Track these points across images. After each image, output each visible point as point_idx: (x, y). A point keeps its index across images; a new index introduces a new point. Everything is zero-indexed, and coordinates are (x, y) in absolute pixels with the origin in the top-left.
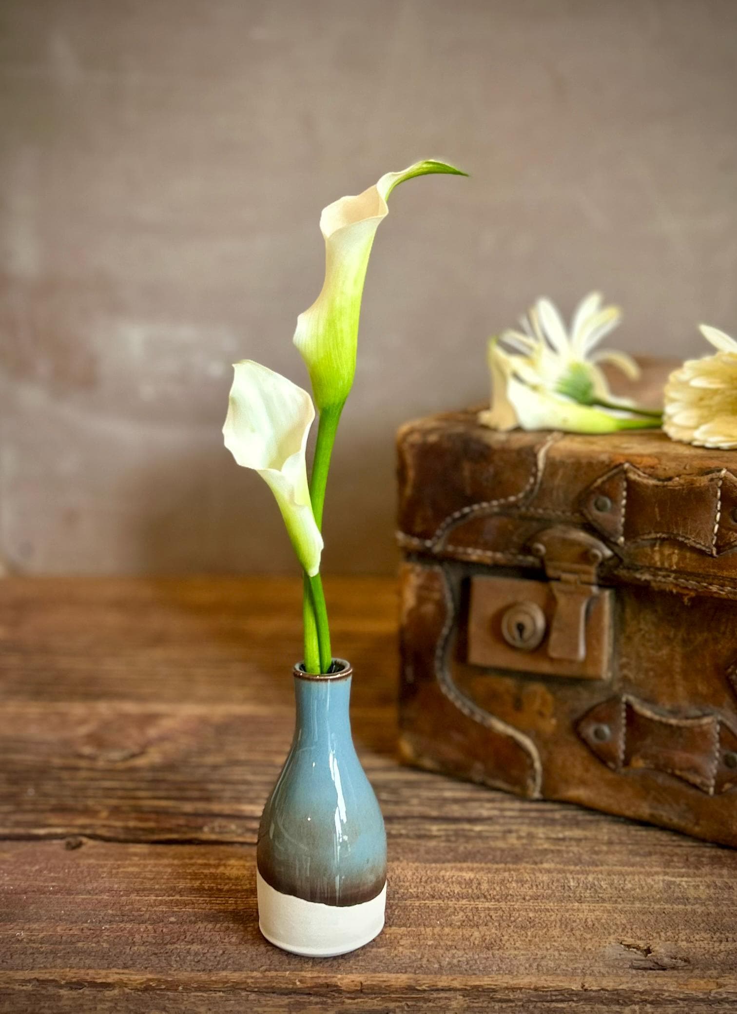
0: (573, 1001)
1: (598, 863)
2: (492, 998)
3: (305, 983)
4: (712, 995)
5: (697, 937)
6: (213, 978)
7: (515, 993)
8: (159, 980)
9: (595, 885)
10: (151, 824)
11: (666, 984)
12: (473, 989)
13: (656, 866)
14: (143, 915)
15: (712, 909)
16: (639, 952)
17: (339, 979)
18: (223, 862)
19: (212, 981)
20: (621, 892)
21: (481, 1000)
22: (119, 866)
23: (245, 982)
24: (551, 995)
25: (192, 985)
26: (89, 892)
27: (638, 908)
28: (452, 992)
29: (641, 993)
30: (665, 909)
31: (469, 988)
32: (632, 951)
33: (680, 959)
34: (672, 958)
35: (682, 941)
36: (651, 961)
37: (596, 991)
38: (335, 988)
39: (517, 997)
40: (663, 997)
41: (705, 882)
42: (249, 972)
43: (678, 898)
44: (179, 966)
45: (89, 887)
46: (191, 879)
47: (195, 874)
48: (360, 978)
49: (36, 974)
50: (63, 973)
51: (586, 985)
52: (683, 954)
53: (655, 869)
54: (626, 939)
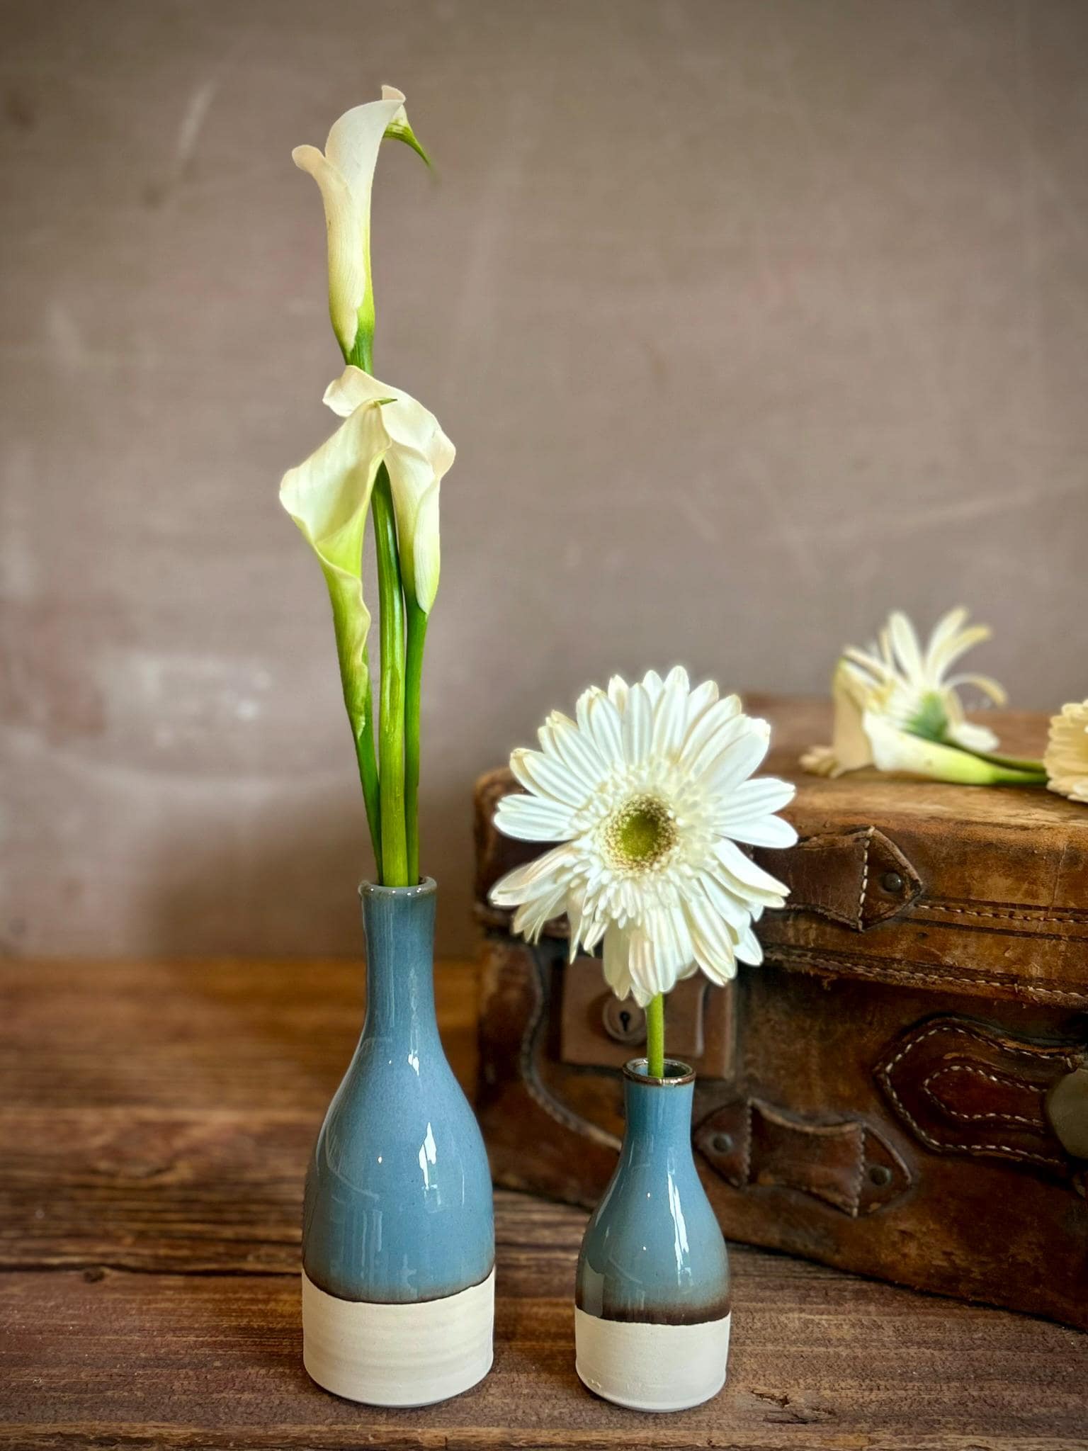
3: (379, 1438)
5: (843, 1385)
6: (270, 1433)
8: (206, 1435)
11: (808, 1439)
12: (579, 1445)
14: (182, 1359)
15: (859, 1352)
16: (774, 1403)
17: (420, 1434)
19: (270, 1436)
22: (150, 1302)
23: (308, 1438)
25: (245, 1441)
26: (116, 1332)
27: (771, 1350)
30: (803, 1351)
31: (574, 1444)
32: (766, 1401)
33: (824, 1410)
34: (814, 1409)
35: (825, 1389)
36: (789, 1412)
38: (415, 1445)
41: (849, 1320)
42: (312, 1426)
43: (818, 1339)
44: (229, 1418)
45: (116, 1325)
46: (237, 1316)
47: (242, 1311)
48: (444, 1433)
49: (59, 1428)
50: (92, 1426)
51: (714, 1441)
52: (827, 1405)
53: (788, 1305)
54: (759, 1387)
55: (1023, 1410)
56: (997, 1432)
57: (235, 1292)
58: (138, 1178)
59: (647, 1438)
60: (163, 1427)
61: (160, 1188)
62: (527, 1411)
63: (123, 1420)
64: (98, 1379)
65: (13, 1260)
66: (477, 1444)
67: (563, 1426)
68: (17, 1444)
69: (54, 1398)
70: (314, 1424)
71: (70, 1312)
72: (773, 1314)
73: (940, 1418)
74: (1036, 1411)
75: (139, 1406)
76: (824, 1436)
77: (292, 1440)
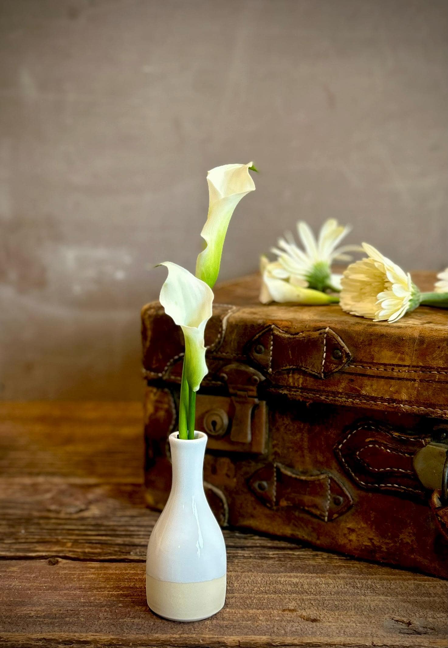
3: (205, 641)
5: (438, 616)
6: (150, 638)
8: (118, 639)
11: (422, 642)
12: (306, 645)
15: (445, 600)
16: (404, 624)
17: (225, 639)
19: (150, 640)
20: (389, 590)
23: (170, 641)
25: (138, 642)
27: (401, 599)
30: (417, 599)
31: (304, 644)
32: (400, 624)
33: (429, 628)
34: (424, 628)
35: (429, 618)
36: (412, 629)
38: (224, 644)
41: (440, 584)
42: (171, 635)
43: (424, 593)
44: (129, 631)
45: (67, 586)
46: (128, 582)
47: (130, 579)
48: (238, 639)
49: (44, 636)
50: (60, 635)
51: (375, 643)
52: (431, 625)
53: (408, 577)
54: (395, 617)
57: (126, 570)
58: (71, 514)
59: (340, 641)
60: (96, 635)
61: (83, 519)
62: (279, 628)
63: (75, 632)
64: (61, 612)
65: (12, 554)
66: (255, 644)
67: (298, 635)
68: (23, 644)
69: (40, 621)
70: (172, 634)
71: (43, 579)
72: (401, 582)
75: (83, 625)
76: (431, 640)
77: (161, 642)
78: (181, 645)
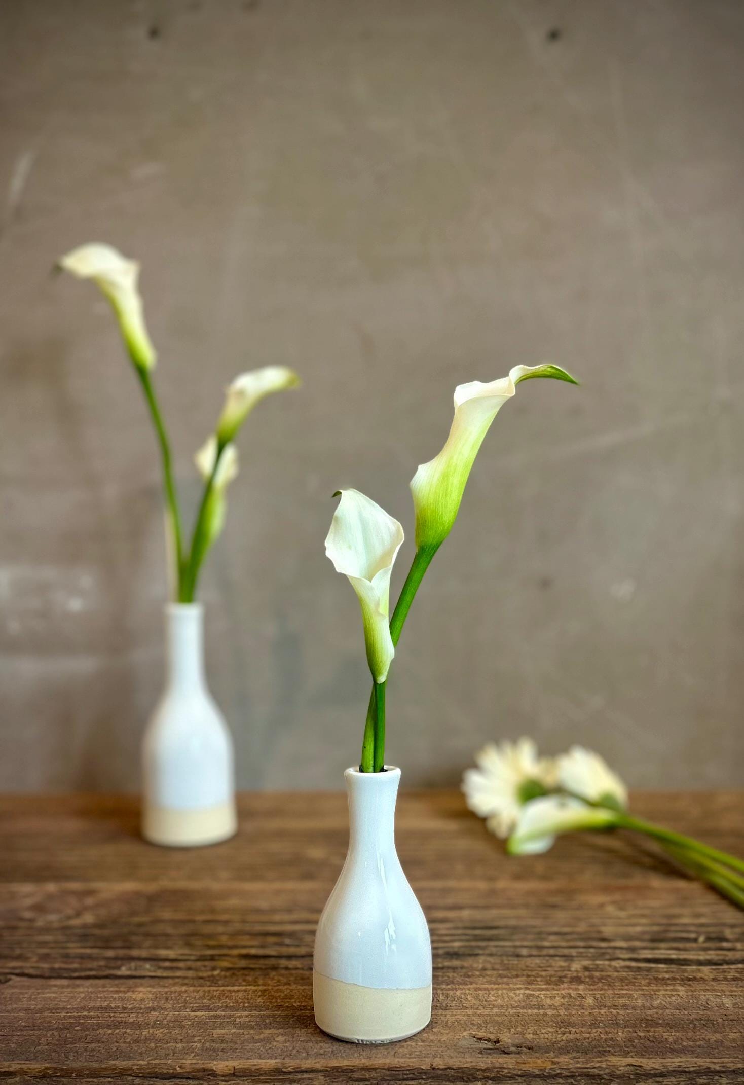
0: (423, 1079)
1: (468, 983)
2: (350, 1078)
3: (184, 1068)
4: (547, 1071)
5: (543, 1031)
6: (103, 1066)
7: (371, 1073)
8: (55, 1069)
9: (461, 998)
10: (75, 966)
11: (506, 1063)
12: (333, 1070)
13: (520, 984)
14: (52, 1026)
15: (562, 1012)
16: (489, 1044)
17: (214, 1065)
18: (132, 989)
19: (102, 1068)
20: (484, 1002)
21: (340, 1079)
22: (39, 994)
23: (131, 1069)
24: (403, 1074)
25: (84, 1072)
26: (8, 1011)
27: (496, 1012)
28: (315, 1073)
29: (483, 1071)
30: (520, 1013)
31: (329, 1069)
32: (483, 1043)
33: (525, 1047)
34: (518, 1047)
35: (529, 1034)
36: (498, 1049)
37: (442, 1070)
38: (211, 1073)
39: (372, 1076)
40: (503, 1074)
43: (535, 1005)
44: (75, 1059)
48: (234, 1064)
51: (434, 1065)
52: (529, 1044)
54: (480, 1034)
55: (675, 1044)
56: (651, 1056)
59: (385, 1063)
66: (257, 1071)
73: (611, 1049)
74: (685, 1044)
76: (519, 1060)
77: (119, 1071)
78: (148, 1075)
